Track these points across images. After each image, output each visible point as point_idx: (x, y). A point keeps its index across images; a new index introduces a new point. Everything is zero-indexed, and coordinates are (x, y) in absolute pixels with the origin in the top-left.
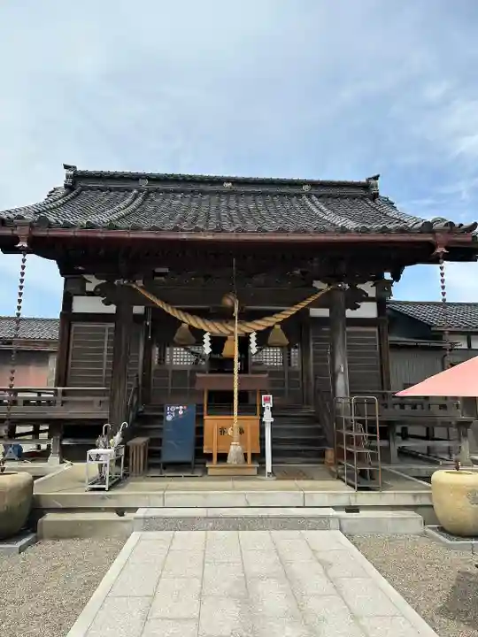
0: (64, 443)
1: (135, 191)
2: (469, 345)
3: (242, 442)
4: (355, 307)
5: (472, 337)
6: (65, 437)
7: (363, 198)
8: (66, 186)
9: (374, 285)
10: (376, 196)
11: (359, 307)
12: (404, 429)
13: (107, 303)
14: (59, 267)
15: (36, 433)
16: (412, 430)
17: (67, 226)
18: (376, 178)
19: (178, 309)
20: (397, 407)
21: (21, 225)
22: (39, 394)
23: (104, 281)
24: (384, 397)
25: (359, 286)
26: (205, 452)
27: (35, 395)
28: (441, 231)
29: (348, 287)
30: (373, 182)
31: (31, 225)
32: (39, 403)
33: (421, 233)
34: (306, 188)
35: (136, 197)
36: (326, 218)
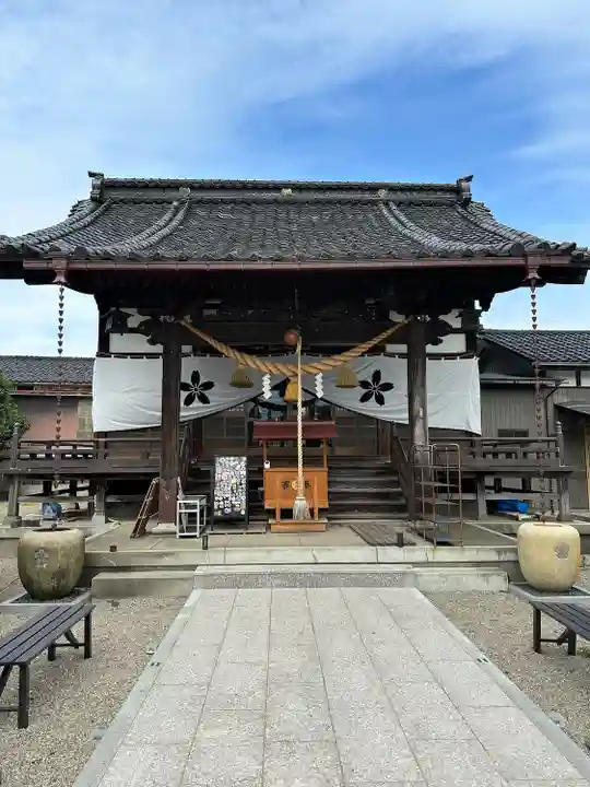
0: (108, 501)
1: (175, 203)
2: (579, 382)
3: (309, 496)
4: (436, 342)
5: (582, 372)
6: (108, 494)
7: (451, 205)
8: (93, 199)
9: (460, 316)
10: (468, 201)
11: (441, 341)
12: (498, 481)
13: (152, 342)
14: (97, 302)
15: (73, 490)
16: (506, 482)
17: (107, 257)
18: (469, 179)
19: (232, 347)
20: (490, 456)
21: (57, 257)
22: (75, 446)
23: (148, 318)
24: (472, 445)
25: (441, 317)
26: (266, 507)
27: (71, 448)
28: (533, 254)
29: (428, 319)
30: (464, 184)
31: (67, 258)
32: (75, 457)
33: (510, 256)
34: (382, 194)
35: (177, 210)
36: (406, 231)
